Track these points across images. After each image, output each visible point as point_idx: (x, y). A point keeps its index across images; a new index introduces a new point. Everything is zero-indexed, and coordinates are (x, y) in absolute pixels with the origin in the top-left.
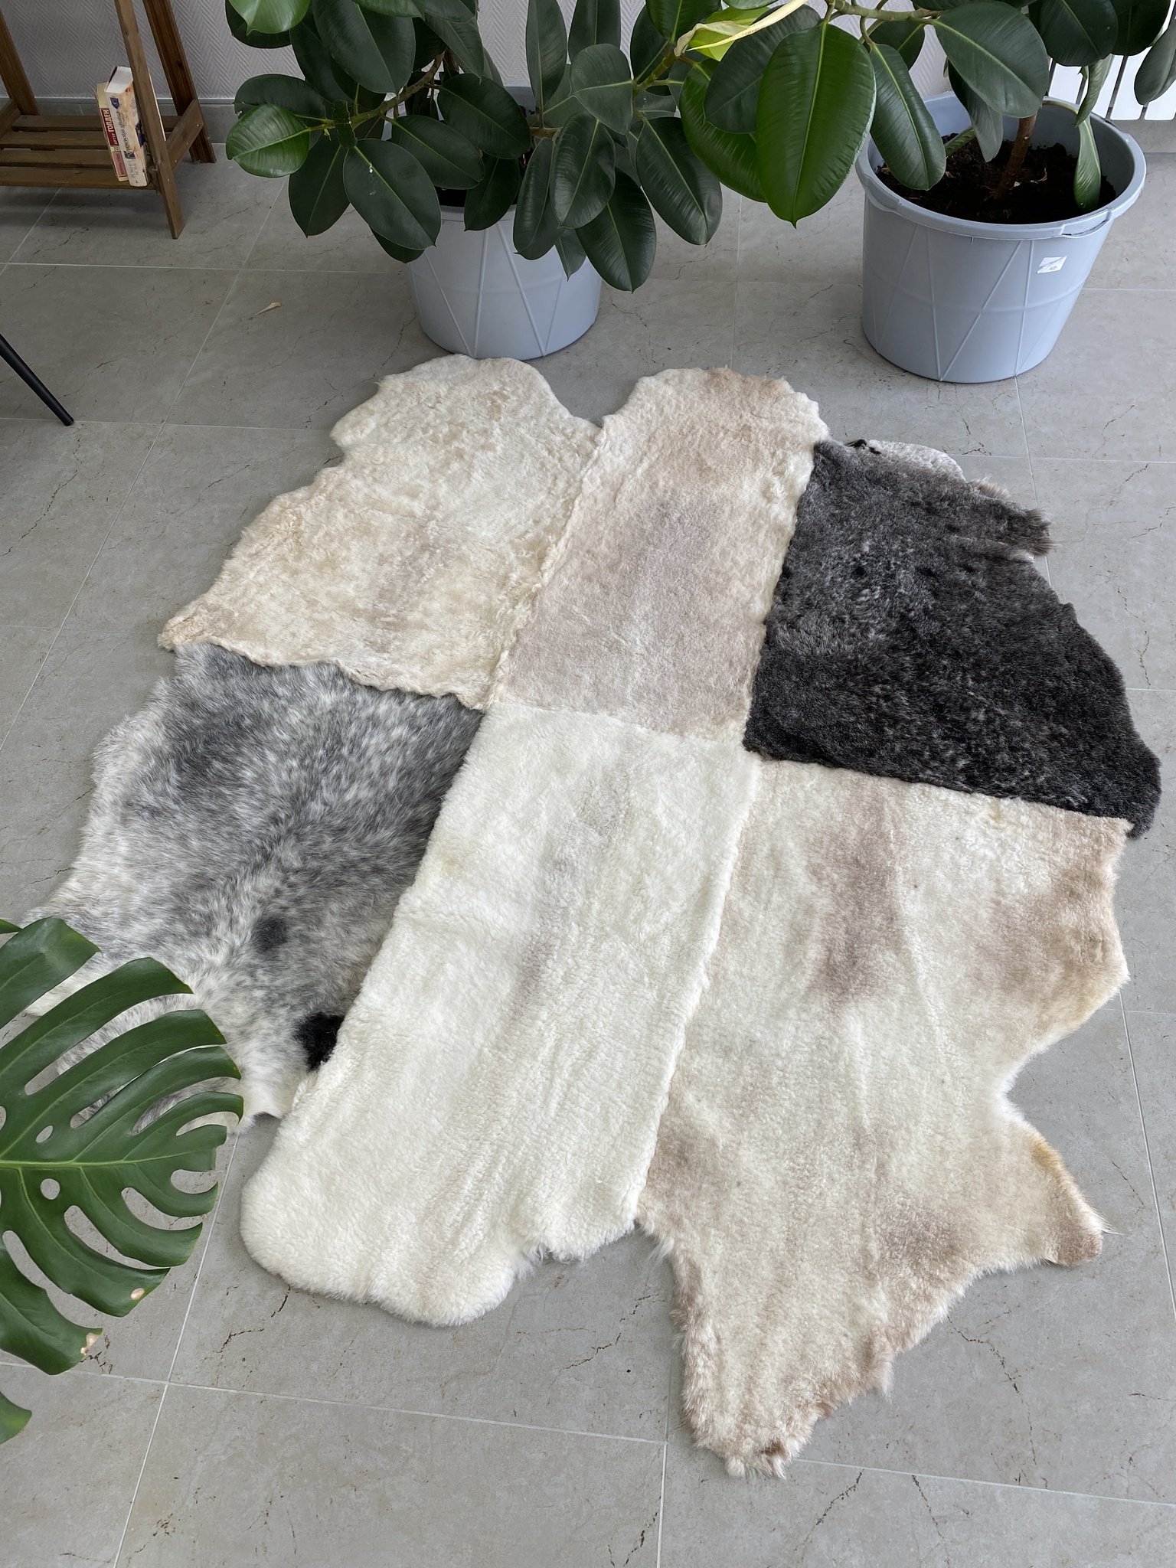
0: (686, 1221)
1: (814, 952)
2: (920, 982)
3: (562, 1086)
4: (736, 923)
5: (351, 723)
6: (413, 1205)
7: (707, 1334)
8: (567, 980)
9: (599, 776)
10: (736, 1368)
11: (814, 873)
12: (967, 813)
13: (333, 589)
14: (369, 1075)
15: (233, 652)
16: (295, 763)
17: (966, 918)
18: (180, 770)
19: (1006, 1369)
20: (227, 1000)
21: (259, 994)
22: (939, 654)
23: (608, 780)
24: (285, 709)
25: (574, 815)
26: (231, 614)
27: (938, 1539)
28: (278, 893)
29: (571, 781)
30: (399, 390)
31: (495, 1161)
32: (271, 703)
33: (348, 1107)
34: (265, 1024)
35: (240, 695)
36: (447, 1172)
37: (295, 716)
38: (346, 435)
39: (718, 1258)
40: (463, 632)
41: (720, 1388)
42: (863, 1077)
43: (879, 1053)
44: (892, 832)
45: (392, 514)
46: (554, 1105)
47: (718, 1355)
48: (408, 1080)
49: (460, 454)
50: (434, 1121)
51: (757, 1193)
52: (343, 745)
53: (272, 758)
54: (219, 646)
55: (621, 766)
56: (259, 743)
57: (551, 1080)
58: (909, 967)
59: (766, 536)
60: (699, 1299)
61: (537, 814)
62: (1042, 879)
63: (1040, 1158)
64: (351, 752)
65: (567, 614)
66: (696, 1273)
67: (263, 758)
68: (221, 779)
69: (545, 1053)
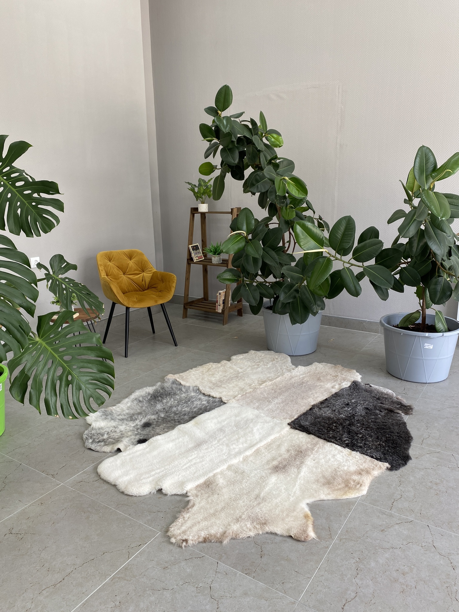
0: (199, 496)
1: (275, 463)
2: (299, 476)
3: (189, 465)
4: (258, 452)
5: (194, 398)
6: (138, 472)
7: (187, 516)
8: (206, 449)
9: (245, 419)
10: (189, 524)
11: (288, 451)
12: (341, 452)
13: (209, 378)
14: (148, 450)
15: (178, 382)
16: (176, 402)
17: (323, 469)
18: (151, 397)
19: (262, 552)
20: (128, 431)
21: (136, 432)
22: (358, 423)
23: (247, 420)
24: (182, 393)
25: (233, 424)
26: (184, 377)
27: (214, 575)
28: (154, 419)
29: (237, 418)
30: (253, 353)
31: (163, 471)
32: (180, 392)
33: (138, 453)
34: (133, 437)
35: (174, 388)
36: (150, 469)
37: (183, 395)
38: (234, 357)
39: (201, 505)
40: (233, 391)
41: (182, 526)
42: (268, 487)
43: (276, 485)
44: (316, 449)
45: (234, 370)
46: (185, 467)
47: (186, 521)
48: (155, 453)
49: (258, 365)
50: (155, 461)
51: (221, 497)
52: (190, 401)
53: (172, 400)
54: (177, 380)
55: (252, 420)
56: (172, 397)
57: (187, 463)
58: (299, 473)
59: (326, 393)
60: (190, 510)
61: (224, 422)
62: (353, 468)
63: (306, 517)
64: (190, 403)
65: (262, 393)
66: (193, 506)
67: (170, 400)
68: (158, 400)
69: (191, 458)
